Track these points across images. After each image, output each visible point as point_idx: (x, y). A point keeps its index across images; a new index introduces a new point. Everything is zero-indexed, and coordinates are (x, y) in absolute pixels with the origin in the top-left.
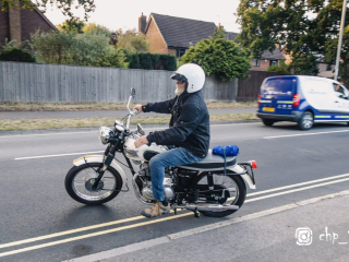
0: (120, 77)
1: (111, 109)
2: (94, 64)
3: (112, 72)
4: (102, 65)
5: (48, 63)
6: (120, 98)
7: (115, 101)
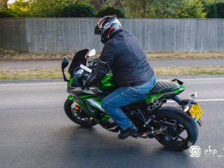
0: (197, 27)
1: (188, 58)
2: (174, 16)
3: (190, 23)
4: (181, 17)
5: (134, 17)
6: (196, 47)
7: (192, 50)
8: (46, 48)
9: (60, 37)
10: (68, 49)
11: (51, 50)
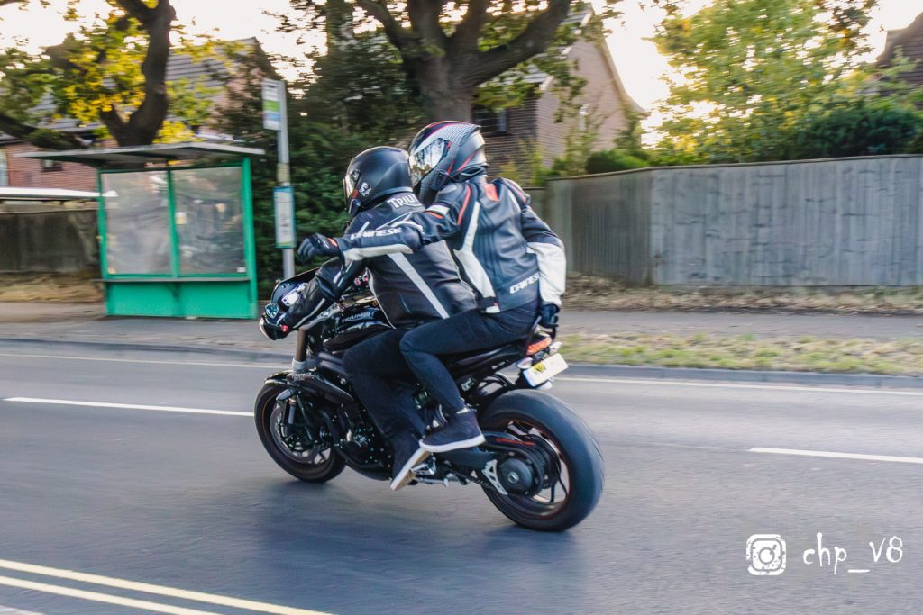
8: (711, 272)
9: (763, 231)
10: (787, 276)
11: (728, 280)
